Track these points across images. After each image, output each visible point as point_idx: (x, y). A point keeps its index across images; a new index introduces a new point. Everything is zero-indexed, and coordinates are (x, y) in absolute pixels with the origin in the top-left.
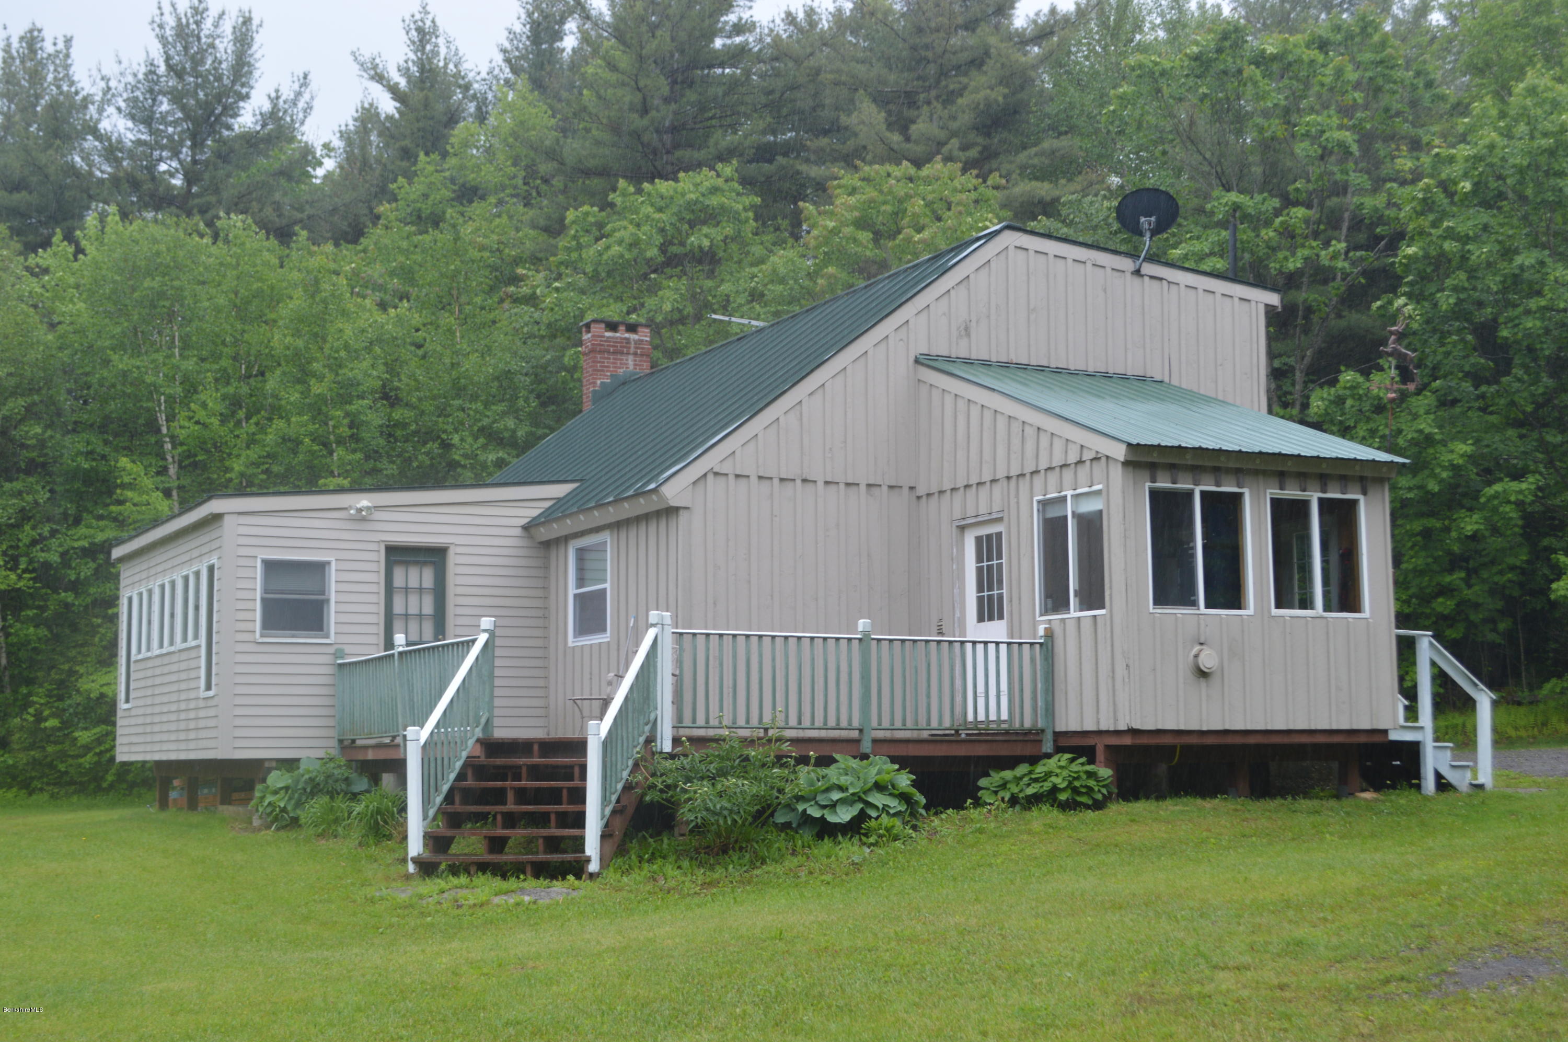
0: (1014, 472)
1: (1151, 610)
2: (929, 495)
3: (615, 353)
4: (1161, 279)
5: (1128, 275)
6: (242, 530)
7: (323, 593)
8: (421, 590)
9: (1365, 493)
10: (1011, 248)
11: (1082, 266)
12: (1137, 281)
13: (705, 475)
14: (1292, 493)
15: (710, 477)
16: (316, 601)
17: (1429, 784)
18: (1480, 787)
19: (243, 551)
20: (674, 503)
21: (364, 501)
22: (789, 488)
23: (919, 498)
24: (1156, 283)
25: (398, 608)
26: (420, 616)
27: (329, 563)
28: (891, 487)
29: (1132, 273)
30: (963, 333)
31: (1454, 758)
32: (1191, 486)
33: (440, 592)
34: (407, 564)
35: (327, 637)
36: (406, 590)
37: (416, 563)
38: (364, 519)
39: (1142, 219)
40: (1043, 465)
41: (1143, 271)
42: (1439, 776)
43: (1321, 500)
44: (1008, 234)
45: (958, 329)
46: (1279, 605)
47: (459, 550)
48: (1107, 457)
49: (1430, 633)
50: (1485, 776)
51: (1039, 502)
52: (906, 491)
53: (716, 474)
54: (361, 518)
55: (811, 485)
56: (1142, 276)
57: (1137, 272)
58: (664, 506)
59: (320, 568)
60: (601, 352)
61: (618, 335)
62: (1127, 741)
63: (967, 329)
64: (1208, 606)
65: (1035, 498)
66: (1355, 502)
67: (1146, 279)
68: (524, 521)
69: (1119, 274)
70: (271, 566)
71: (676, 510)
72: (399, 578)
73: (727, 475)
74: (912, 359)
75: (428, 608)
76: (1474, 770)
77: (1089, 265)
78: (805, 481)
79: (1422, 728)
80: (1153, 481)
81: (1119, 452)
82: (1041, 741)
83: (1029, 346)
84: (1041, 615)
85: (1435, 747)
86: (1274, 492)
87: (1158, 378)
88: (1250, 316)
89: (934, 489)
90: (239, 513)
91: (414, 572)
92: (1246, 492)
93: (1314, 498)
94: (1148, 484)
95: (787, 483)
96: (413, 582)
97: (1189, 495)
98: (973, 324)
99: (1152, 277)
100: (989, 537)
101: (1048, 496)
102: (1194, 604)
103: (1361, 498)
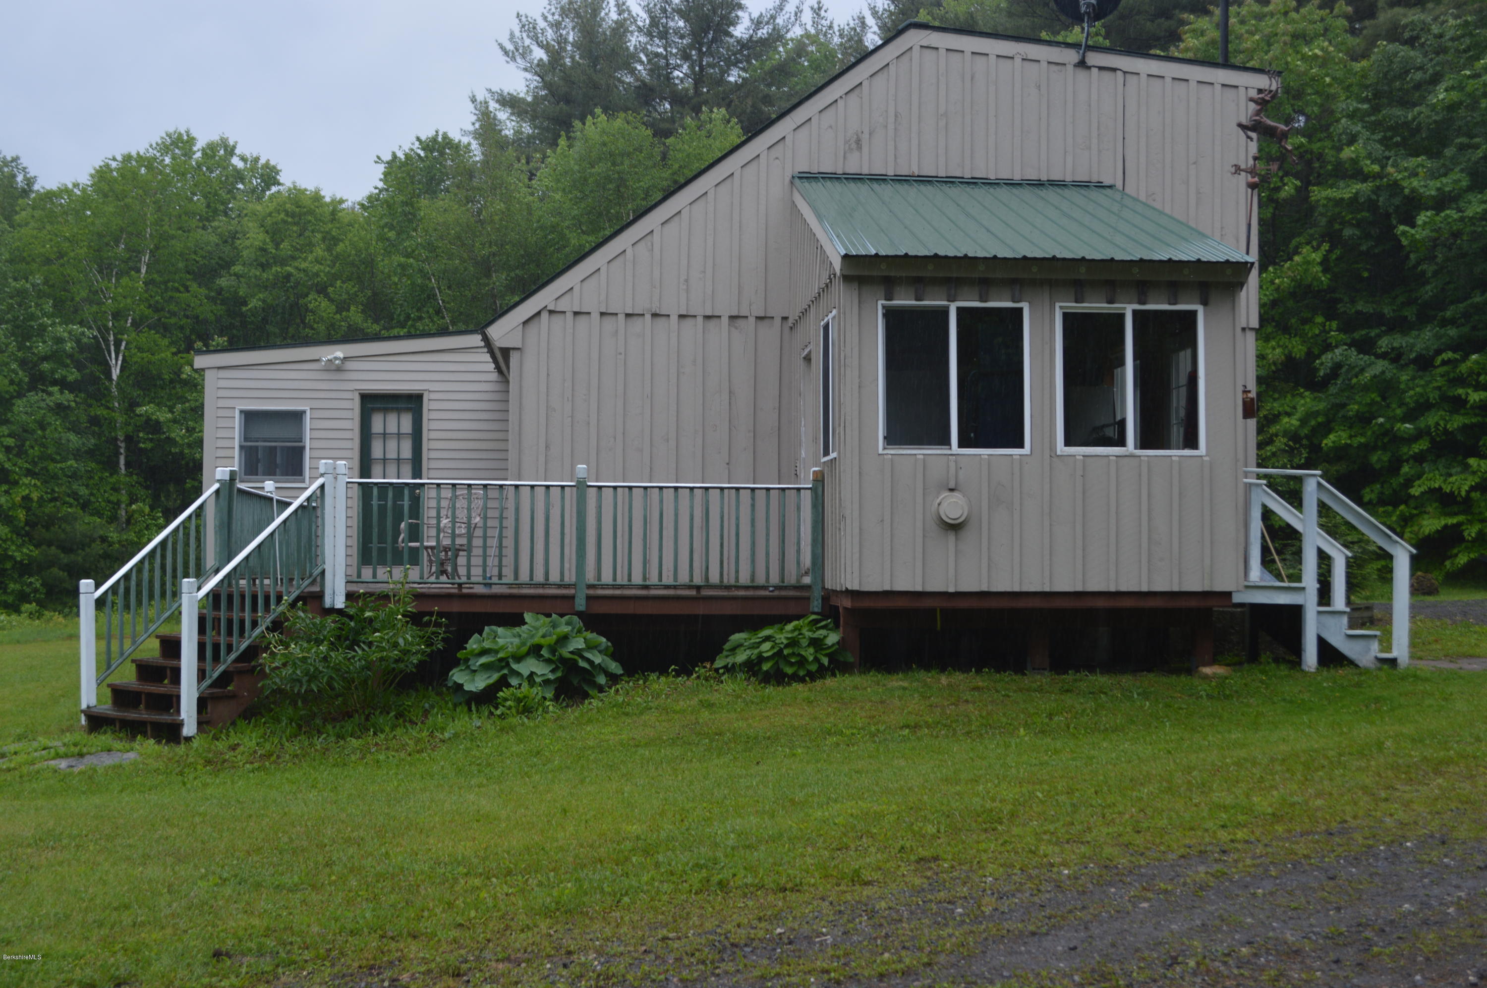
1: (881, 451)
2: (794, 325)
4: (1114, 70)
5: (1070, 68)
6: (222, 383)
7: (300, 440)
8: (399, 435)
9: (1205, 303)
10: (916, 49)
11: (1009, 61)
12: (1082, 74)
13: (539, 313)
14: (1094, 306)
15: (545, 316)
16: (294, 448)
17: (1310, 655)
18: (1393, 662)
19: (222, 403)
20: (500, 344)
21: (338, 352)
22: (637, 325)
23: (791, 328)
24: (1107, 75)
25: (377, 451)
26: (398, 460)
27: (304, 412)
28: (759, 318)
29: (1075, 66)
30: (854, 146)
31: (1351, 627)
32: (945, 303)
33: (417, 437)
34: (385, 410)
35: (304, 482)
36: (385, 435)
37: (392, 410)
38: (339, 369)
39: (1082, 3)
40: (821, 286)
41: (1089, 62)
42: (1323, 645)
43: (1135, 312)
44: (913, 33)
45: (846, 142)
46: (1070, 442)
47: (433, 396)
48: (836, 273)
49: (1319, 472)
50: (1400, 649)
51: (823, 327)
52: (777, 321)
53: (551, 312)
54: (337, 368)
55: (663, 319)
56: (1089, 68)
57: (1082, 64)
59: (297, 417)
62: (848, 604)
63: (858, 142)
64: (961, 445)
65: (821, 324)
66: (1192, 316)
67: (1095, 71)
69: (1059, 67)
70: (250, 417)
72: (377, 423)
73: (564, 312)
74: (788, 178)
75: (407, 452)
76: (1386, 642)
77: (1017, 60)
78: (629, 315)
79: (1304, 589)
80: (889, 298)
81: (832, 266)
82: (808, 598)
83: (937, 156)
84: (823, 457)
85: (1319, 613)
86: (1068, 305)
87: (1107, 182)
88: (1238, 105)
90: (219, 368)
91: (392, 419)
92: (1025, 306)
93: (1128, 310)
94: (881, 303)
95: (635, 318)
96: (392, 428)
97: (944, 313)
98: (865, 136)
99: (1101, 68)
101: (825, 321)
102: (945, 441)
103: (1200, 308)
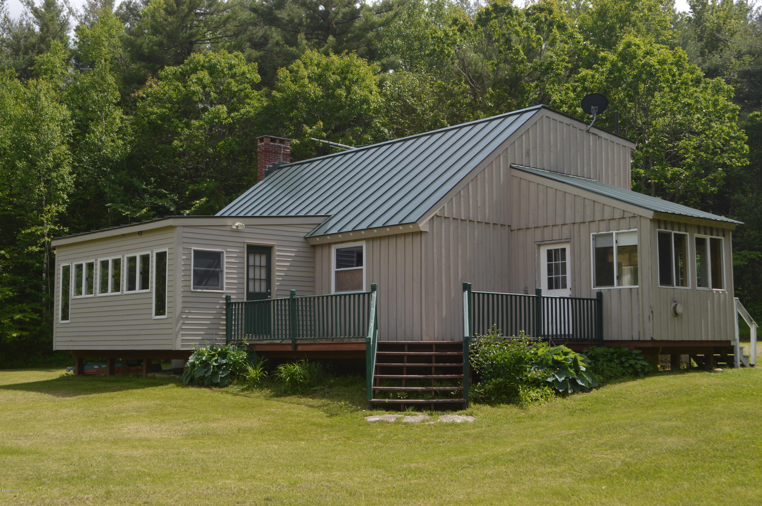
0: (578, 220)
1: (659, 287)
2: (519, 230)
3: (275, 153)
4: (596, 135)
6: (185, 235)
7: (219, 267)
8: (260, 267)
9: (723, 236)
10: (544, 117)
11: (569, 127)
12: (587, 135)
14: (702, 236)
15: (435, 218)
16: (218, 271)
18: (753, 366)
19: (185, 245)
20: (422, 230)
21: (238, 222)
22: (464, 224)
23: (512, 230)
24: (594, 137)
25: (252, 275)
26: (260, 279)
27: (223, 253)
28: (501, 225)
29: (586, 132)
30: (527, 154)
32: (672, 231)
33: (269, 267)
34: (255, 254)
36: (255, 266)
37: (259, 253)
38: (239, 231)
39: (592, 107)
40: (598, 218)
41: (590, 131)
42: (740, 361)
43: (711, 239)
44: (543, 110)
46: (699, 286)
47: (277, 248)
48: (640, 216)
50: (754, 361)
51: (593, 235)
52: (507, 227)
53: (437, 216)
54: (237, 230)
55: (472, 223)
56: (590, 133)
57: (588, 131)
58: (418, 230)
59: (219, 255)
60: (269, 152)
61: (276, 144)
62: (650, 345)
64: (677, 285)
65: (591, 234)
66: (721, 240)
68: (304, 235)
69: (581, 131)
70: (197, 254)
71: (421, 232)
72: (252, 260)
73: (441, 217)
74: (509, 166)
75: (264, 276)
77: (571, 126)
78: (470, 221)
79: (736, 340)
80: (659, 228)
81: (650, 215)
83: (550, 162)
84: (594, 287)
85: (740, 348)
86: (697, 235)
87: (595, 180)
89: (523, 226)
90: (184, 226)
91: (257, 257)
92: (687, 234)
93: (708, 238)
94: (657, 229)
95: (463, 222)
96: (257, 263)
97: (670, 235)
98: (531, 151)
99: (593, 134)
100: (556, 250)
101: (600, 233)
102: (672, 284)
103: (722, 238)
